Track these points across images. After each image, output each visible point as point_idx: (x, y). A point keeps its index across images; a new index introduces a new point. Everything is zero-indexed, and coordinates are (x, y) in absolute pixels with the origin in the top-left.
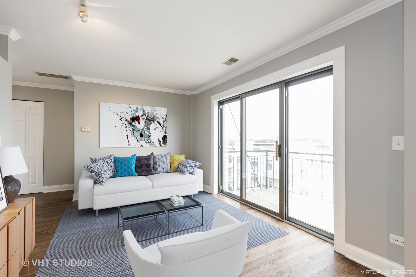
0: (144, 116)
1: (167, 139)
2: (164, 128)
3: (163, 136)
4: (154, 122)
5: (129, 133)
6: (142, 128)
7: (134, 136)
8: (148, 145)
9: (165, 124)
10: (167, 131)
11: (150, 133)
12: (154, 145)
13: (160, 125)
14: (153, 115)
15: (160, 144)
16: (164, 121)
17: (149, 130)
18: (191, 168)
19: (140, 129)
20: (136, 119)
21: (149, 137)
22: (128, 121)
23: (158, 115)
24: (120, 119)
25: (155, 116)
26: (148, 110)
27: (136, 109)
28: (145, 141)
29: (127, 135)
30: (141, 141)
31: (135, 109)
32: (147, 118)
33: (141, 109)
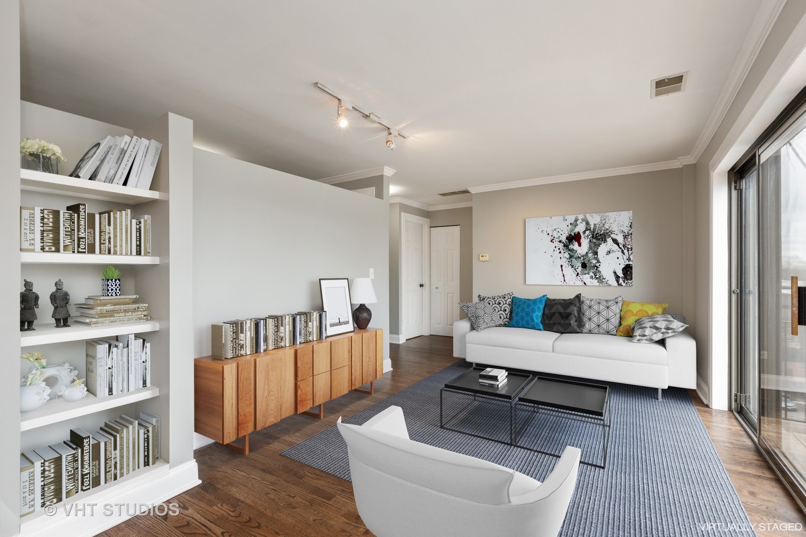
0: (588, 232)
1: (631, 273)
2: (625, 251)
3: (624, 266)
4: (605, 241)
5: (565, 262)
6: (584, 253)
7: (572, 267)
8: (595, 282)
9: (628, 243)
10: (631, 257)
11: (598, 262)
12: (606, 283)
13: (618, 245)
14: (603, 228)
15: (618, 281)
16: (625, 237)
17: (596, 256)
18: (655, 331)
19: (582, 254)
20: (575, 238)
21: (597, 267)
22: (563, 243)
23: (615, 228)
24: (551, 241)
25: (607, 229)
26: (594, 220)
27: (575, 221)
28: (589, 276)
29: (562, 266)
30: (584, 276)
31: (572, 221)
32: (593, 234)
33: (583, 220)
